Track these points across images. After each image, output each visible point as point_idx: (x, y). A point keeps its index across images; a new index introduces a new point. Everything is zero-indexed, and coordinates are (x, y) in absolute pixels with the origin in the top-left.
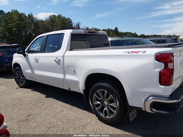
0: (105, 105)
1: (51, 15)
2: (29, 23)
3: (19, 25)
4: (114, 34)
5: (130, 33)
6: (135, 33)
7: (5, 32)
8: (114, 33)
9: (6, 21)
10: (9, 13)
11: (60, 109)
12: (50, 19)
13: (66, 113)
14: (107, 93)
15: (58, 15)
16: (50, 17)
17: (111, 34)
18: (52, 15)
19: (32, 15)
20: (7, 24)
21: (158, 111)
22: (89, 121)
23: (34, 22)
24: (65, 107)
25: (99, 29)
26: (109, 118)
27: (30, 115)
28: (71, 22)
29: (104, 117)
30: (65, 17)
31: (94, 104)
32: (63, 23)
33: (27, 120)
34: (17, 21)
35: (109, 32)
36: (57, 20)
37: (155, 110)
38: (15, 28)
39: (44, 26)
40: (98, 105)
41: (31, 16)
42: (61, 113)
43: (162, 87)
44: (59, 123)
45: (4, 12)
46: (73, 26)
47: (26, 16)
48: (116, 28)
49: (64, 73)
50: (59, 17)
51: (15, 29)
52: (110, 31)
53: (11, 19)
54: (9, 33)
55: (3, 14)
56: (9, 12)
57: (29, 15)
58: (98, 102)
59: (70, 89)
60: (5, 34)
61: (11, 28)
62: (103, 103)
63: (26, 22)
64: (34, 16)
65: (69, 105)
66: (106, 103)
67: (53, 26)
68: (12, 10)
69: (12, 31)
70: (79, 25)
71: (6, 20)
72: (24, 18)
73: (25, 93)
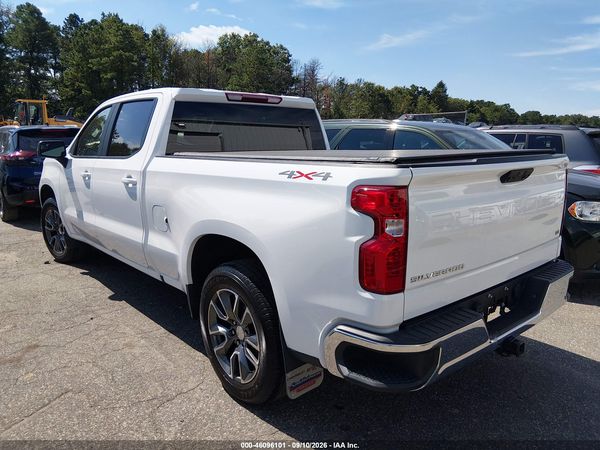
0: (238, 340)
1: (226, 36)
2: (154, 60)
3: (122, 62)
4: (430, 106)
5: (490, 104)
6: (507, 106)
7: (77, 84)
8: (429, 103)
9: (83, 49)
10: (94, 22)
11: (127, 340)
12: (220, 49)
13: (137, 351)
14: (239, 301)
15: (246, 36)
16: (223, 41)
17: (419, 104)
18: (229, 33)
19: (163, 31)
20: (87, 56)
21: (354, 375)
22: (191, 385)
23: (170, 56)
24: (144, 335)
25: (382, 85)
26: (243, 382)
27: (36, 346)
28: (289, 61)
29: (231, 376)
30: (268, 43)
31: (211, 333)
32: (261, 64)
33: (19, 360)
34: (117, 48)
35: (415, 97)
36: (244, 51)
37: (345, 371)
38: (111, 71)
39: (199, 69)
40: (221, 337)
41: (159, 37)
42: (127, 350)
43: (367, 295)
44: (101, 381)
45: (81, 21)
46: (295, 74)
47: (147, 35)
48: (441, 85)
49: (146, 227)
50: (252, 41)
51: (109, 76)
52: (420, 93)
53: (98, 42)
54: (91, 86)
55: (77, 26)
56: (93, 20)
57: (154, 32)
58: (221, 329)
59: (162, 277)
60: (79, 91)
61: (98, 73)
62: (232, 333)
63: (143, 54)
64: (171, 37)
65: (163, 330)
66: (240, 332)
67: (229, 70)
68: (103, 14)
69: (100, 80)
70: (313, 71)
71: (83, 46)
72: (139, 43)
73: (61, 278)
